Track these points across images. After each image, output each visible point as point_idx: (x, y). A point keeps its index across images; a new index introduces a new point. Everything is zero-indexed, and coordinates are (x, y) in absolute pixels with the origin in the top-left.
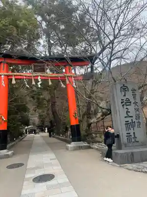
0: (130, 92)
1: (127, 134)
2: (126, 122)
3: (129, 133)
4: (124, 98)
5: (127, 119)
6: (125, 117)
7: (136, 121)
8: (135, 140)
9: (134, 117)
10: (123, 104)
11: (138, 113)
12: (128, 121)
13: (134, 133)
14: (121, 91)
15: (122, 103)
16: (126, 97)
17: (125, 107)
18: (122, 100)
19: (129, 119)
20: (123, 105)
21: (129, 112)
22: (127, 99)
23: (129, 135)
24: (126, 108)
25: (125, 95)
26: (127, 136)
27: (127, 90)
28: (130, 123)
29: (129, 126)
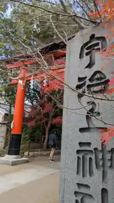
2: (81, 144)
3: (87, 186)
5: (86, 137)
6: (82, 130)
10: (80, 91)
12: (89, 144)
13: (104, 191)
14: (81, 56)
15: (79, 87)
16: (95, 68)
17: (85, 99)
18: (80, 79)
20: (80, 96)
21: (98, 114)
22: (96, 73)
23: (83, 190)
24: (89, 103)
25: (90, 66)
26: (76, 193)
27: (100, 46)
28: (94, 149)
29: (88, 159)
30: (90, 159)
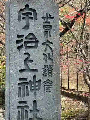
0: (40, 21)
1: (20, 102)
3: (25, 102)
4: (25, 33)
5: (24, 75)
7: (43, 79)
8: (35, 116)
9: (41, 72)
10: (20, 44)
11: (49, 62)
12: (26, 79)
13: (35, 102)
14: (19, 19)
15: (17, 42)
16: (30, 30)
17: (23, 50)
18: (19, 36)
19: (29, 76)
20: (19, 48)
21: (31, 61)
22: (30, 34)
23: (23, 105)
24: (25, 54)
26: (18, 107)
27: (33, 16)
28: (29, 81)
29: (26, 87)
30: (27, 87)
